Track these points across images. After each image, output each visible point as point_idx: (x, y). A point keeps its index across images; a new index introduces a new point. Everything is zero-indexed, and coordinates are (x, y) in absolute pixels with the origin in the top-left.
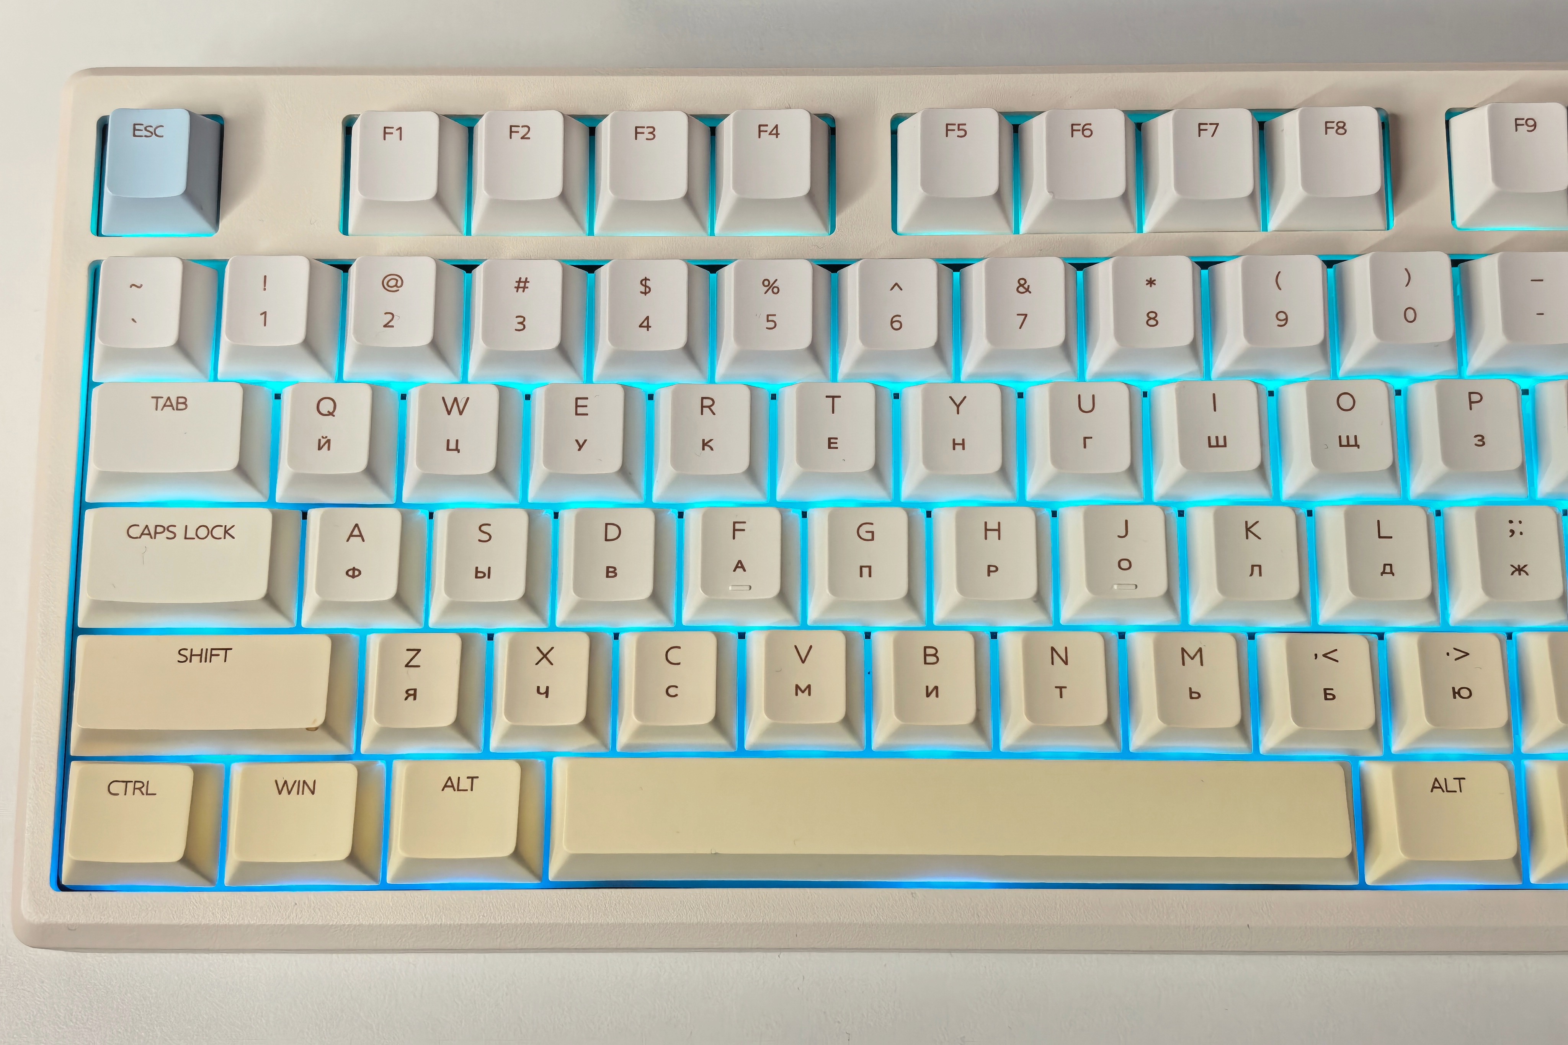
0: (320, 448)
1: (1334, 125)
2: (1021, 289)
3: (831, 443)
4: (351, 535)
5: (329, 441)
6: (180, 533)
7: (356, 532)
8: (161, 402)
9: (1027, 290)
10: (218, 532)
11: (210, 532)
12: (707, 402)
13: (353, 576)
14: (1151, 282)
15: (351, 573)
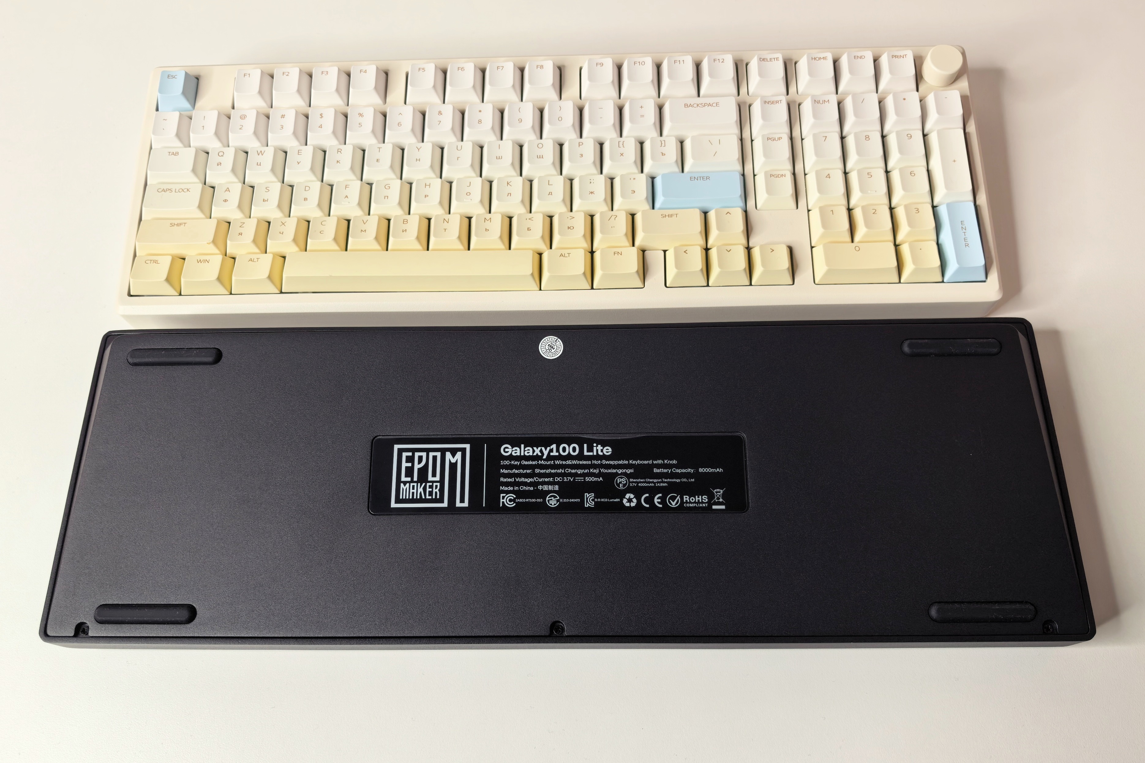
0: (218, 165)
1: (540, 66)
2: (439, 114)
3: (377, 160)
4: (226, 191)
5: (221, 164)
6: (174, 190)
8: (171, 153)
9: (441, 114)
10: (185, 190)
11: (183, 190)
12: (339, 150)
13: (226, 202)
14: (480, 111)
15: (225, 201)
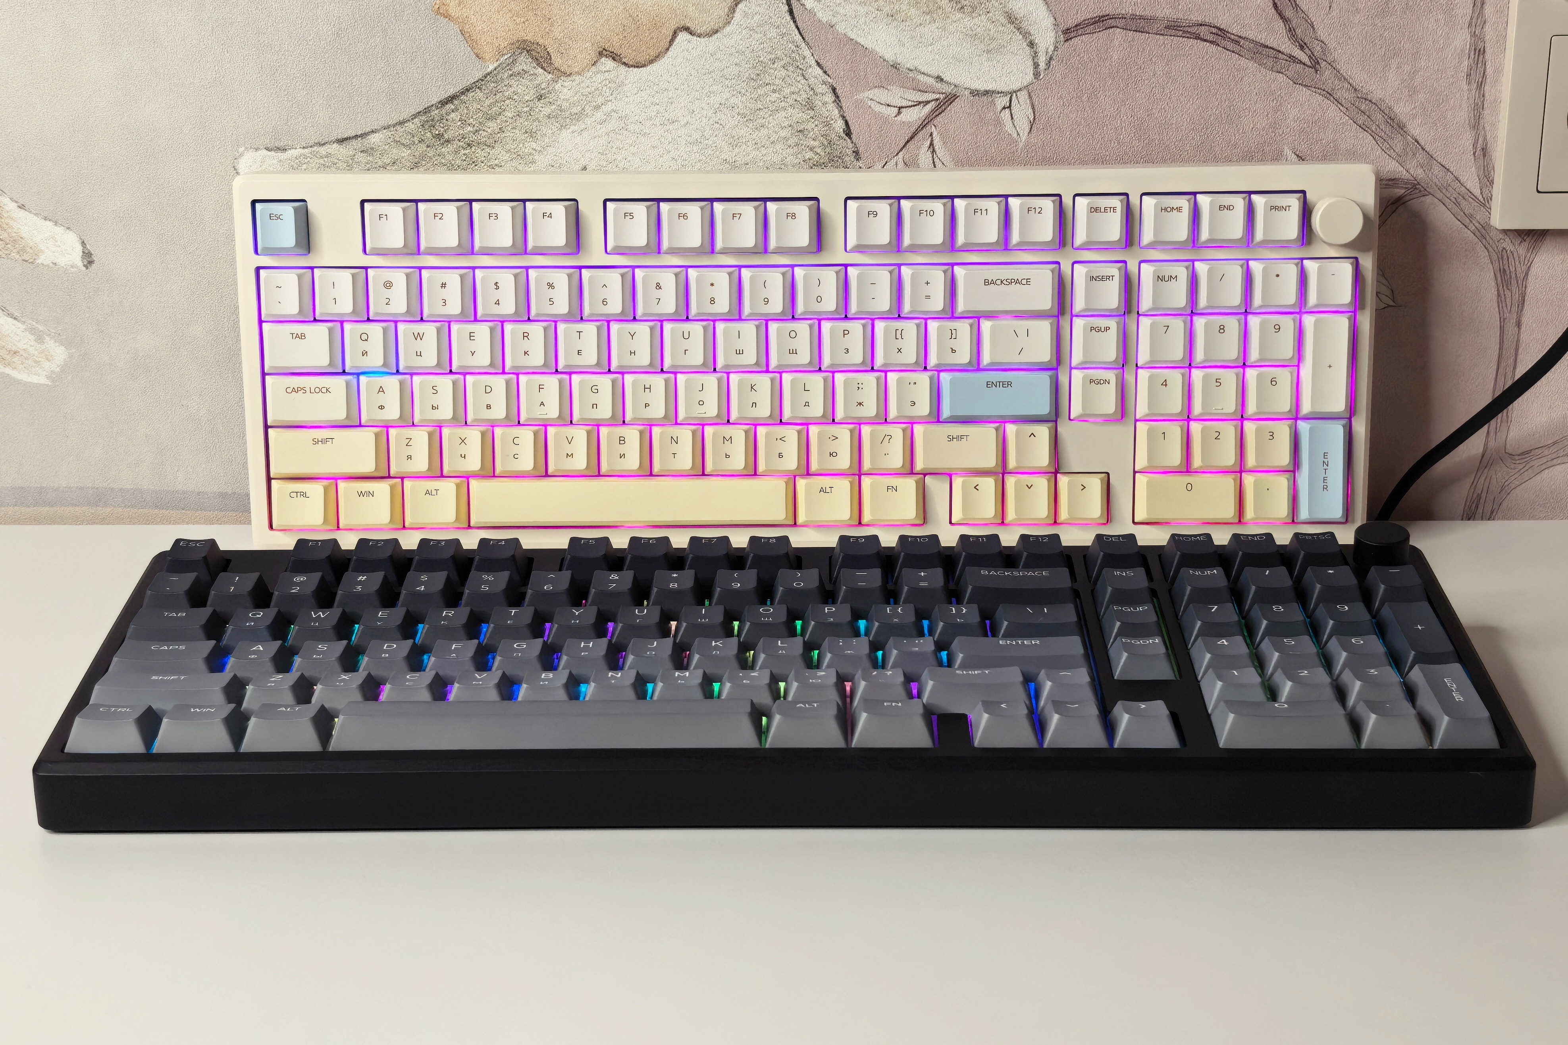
0: (363, 355)
1: (790, 214)
2: (658, 287)
3: (579, 352)
4: (379, 391)
5: (366, 352)
6: (308, 390)
7: (381, 390)
8: (294, 335)
10: (324, 390)
12: (525, 334)
13: (382, 409)
14: (712, 285)
15: (380, 407)
